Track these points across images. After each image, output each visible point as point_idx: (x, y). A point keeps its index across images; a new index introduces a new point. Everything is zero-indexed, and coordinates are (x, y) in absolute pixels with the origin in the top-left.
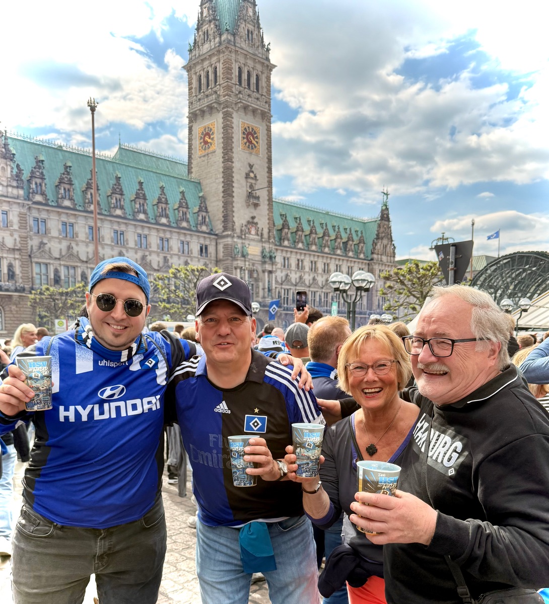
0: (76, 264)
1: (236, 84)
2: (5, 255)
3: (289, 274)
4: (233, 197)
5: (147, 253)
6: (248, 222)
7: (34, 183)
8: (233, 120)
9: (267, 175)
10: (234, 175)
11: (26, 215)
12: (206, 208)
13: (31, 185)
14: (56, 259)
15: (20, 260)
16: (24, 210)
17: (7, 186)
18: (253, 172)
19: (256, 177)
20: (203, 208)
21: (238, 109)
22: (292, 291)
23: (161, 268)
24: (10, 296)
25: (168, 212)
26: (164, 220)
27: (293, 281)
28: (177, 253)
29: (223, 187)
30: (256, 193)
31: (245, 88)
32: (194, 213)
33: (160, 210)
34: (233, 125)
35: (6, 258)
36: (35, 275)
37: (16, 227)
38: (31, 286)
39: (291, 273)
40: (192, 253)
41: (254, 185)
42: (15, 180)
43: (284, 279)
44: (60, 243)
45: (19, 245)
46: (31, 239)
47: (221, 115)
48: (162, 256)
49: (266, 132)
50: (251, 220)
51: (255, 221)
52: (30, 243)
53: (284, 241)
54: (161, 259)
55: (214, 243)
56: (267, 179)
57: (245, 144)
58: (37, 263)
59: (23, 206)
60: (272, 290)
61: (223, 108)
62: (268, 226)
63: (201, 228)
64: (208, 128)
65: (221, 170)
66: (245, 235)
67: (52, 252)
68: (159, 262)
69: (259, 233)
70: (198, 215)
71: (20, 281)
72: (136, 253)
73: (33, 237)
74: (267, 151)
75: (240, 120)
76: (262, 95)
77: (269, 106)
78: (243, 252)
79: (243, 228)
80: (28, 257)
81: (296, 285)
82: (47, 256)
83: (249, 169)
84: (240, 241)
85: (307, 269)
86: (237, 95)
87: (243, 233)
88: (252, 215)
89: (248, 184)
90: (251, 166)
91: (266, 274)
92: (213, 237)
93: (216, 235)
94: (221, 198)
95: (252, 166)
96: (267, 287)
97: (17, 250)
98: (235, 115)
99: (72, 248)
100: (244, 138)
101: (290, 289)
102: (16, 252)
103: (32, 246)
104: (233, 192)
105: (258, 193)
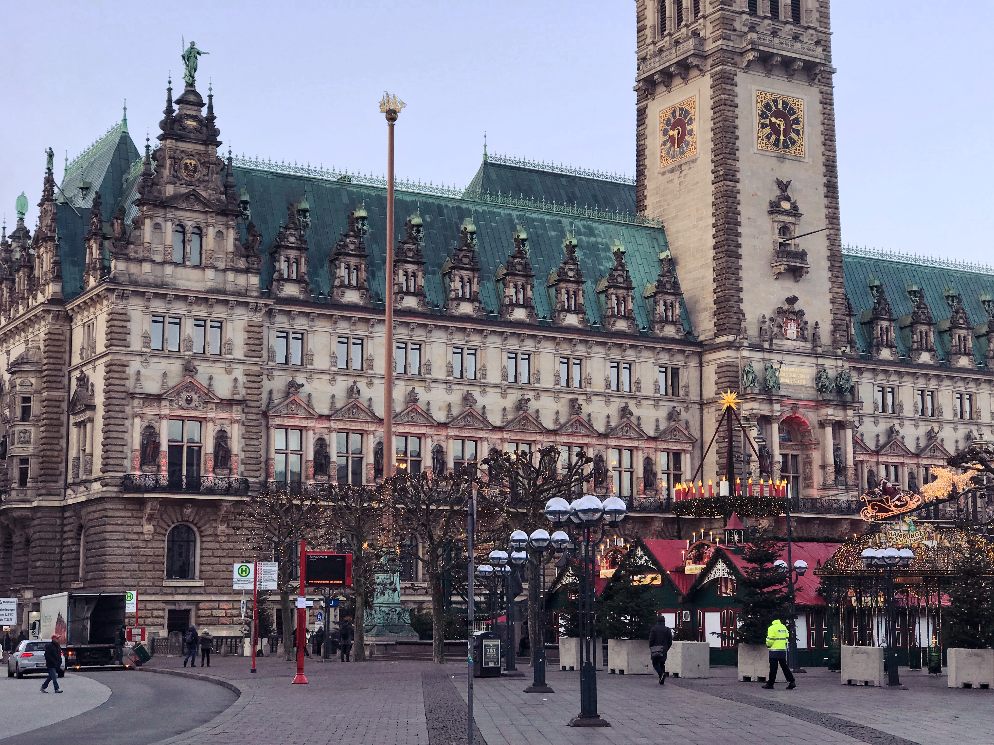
0: (365, 427)
1: (744, 12)
2: (210, 415)
3: (897, 427)
4: (739, 257)
5: (530, 395)
6: (780, 311)
7: (282, 258)
8: (736, 89)
9: (825, 201)
10: (739, 208)
11: (262, 326)
12: (676, 285)
13: (277, 265)
14: (321, 417)
15: (243, 425)
16: (258, 318)
17: (225, 271)
18: (788, 199)
19: (795, 207)
20: (668, 286)
21: (748, 66)
22: (906, 471)
23: (562, 426)
24: (216, 504)
25: (581, 300)
26: (572, 320)
27: (911, 446)
28: (602, 390)
29: (714, 236)
30: (797, 245)
31: (766, 17)
32: (647, 298)
33: (564, 297)
34: (737, 100)
35: (213, 420)
36: (273, 455)
37: (239, 353)
38: (262, 478)
39: (902, 425)
40: (639, 389)
41: (792, 227)
42: (241, 256)
43: (882, 440)
44: (332, 381)
45: (243, 392)
46: (270, 377)
47: (707, 81)
48: (565, 398)
49: (821, 106)
50: (786, 307)
51: (797, 307)
52: (267, 385)
53: (878, 351)
54: (563, 406)
55: (693, 363)
56: (825, 211)
57: (768, 137)
58: (280, 427)
59: (256, 309)
60: (845, 468)
61: (713, 66)
62: (831, 317)
63: (662, 330)
64: (681, 109)
65: (712, 199)
66: (771, 340)
67: (314, 402)
68: (557, 413)
69: (808, 333)
70: (656, 303)
71: (242, 468)
72: (504, 395)
73: (275, 373)
74: (823, 148)
75: (755, 87)
76: (808, 28)
77: (827, 49)
78: (765, 380)
79: (765, 327)
80: (259, 416)
81: (917, 456)
82: (302, 414)
83: (778, 192)
84: (758, 355)
85: (948, 415)
86: (745, 33)
87: (766, 337)
88: (789, 295)
89: (777, 226)
90: (783, 186)
91: (829, 431)
92: (693, 349)
93: (700, 344)
94: (710, 260)
95: (787, 186)
96: (831, 459)
97: (239, 402)
98: (741, 78)
99: (358, 391)
100: (763, 126)
101: (902, 464)
102: (235, 407)
103: (271, 392)
104: (739, 246)
105: (803, 244)
